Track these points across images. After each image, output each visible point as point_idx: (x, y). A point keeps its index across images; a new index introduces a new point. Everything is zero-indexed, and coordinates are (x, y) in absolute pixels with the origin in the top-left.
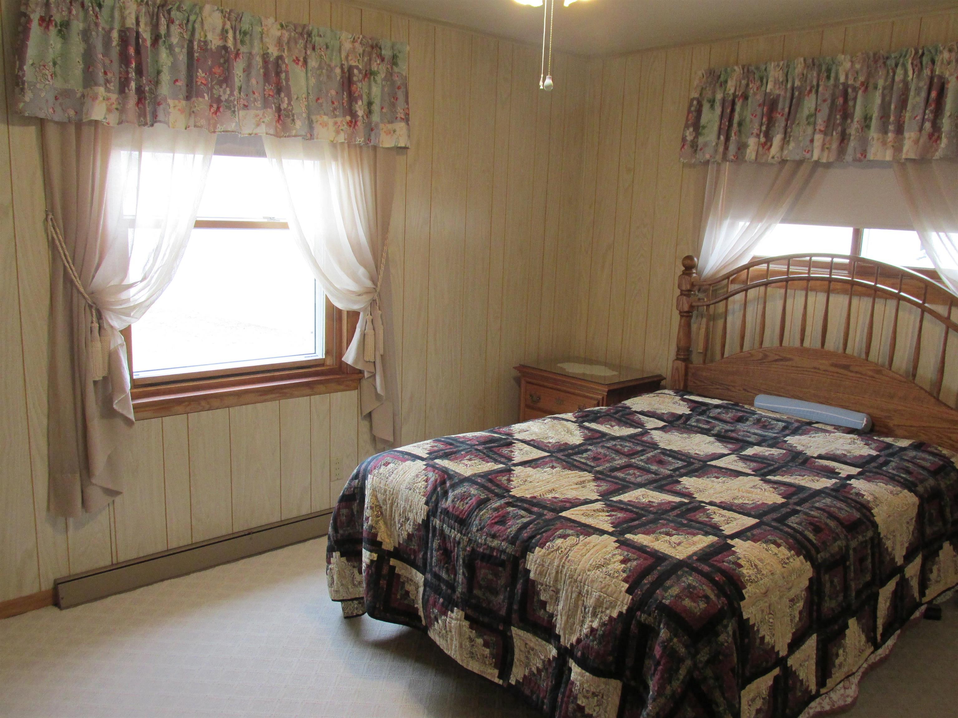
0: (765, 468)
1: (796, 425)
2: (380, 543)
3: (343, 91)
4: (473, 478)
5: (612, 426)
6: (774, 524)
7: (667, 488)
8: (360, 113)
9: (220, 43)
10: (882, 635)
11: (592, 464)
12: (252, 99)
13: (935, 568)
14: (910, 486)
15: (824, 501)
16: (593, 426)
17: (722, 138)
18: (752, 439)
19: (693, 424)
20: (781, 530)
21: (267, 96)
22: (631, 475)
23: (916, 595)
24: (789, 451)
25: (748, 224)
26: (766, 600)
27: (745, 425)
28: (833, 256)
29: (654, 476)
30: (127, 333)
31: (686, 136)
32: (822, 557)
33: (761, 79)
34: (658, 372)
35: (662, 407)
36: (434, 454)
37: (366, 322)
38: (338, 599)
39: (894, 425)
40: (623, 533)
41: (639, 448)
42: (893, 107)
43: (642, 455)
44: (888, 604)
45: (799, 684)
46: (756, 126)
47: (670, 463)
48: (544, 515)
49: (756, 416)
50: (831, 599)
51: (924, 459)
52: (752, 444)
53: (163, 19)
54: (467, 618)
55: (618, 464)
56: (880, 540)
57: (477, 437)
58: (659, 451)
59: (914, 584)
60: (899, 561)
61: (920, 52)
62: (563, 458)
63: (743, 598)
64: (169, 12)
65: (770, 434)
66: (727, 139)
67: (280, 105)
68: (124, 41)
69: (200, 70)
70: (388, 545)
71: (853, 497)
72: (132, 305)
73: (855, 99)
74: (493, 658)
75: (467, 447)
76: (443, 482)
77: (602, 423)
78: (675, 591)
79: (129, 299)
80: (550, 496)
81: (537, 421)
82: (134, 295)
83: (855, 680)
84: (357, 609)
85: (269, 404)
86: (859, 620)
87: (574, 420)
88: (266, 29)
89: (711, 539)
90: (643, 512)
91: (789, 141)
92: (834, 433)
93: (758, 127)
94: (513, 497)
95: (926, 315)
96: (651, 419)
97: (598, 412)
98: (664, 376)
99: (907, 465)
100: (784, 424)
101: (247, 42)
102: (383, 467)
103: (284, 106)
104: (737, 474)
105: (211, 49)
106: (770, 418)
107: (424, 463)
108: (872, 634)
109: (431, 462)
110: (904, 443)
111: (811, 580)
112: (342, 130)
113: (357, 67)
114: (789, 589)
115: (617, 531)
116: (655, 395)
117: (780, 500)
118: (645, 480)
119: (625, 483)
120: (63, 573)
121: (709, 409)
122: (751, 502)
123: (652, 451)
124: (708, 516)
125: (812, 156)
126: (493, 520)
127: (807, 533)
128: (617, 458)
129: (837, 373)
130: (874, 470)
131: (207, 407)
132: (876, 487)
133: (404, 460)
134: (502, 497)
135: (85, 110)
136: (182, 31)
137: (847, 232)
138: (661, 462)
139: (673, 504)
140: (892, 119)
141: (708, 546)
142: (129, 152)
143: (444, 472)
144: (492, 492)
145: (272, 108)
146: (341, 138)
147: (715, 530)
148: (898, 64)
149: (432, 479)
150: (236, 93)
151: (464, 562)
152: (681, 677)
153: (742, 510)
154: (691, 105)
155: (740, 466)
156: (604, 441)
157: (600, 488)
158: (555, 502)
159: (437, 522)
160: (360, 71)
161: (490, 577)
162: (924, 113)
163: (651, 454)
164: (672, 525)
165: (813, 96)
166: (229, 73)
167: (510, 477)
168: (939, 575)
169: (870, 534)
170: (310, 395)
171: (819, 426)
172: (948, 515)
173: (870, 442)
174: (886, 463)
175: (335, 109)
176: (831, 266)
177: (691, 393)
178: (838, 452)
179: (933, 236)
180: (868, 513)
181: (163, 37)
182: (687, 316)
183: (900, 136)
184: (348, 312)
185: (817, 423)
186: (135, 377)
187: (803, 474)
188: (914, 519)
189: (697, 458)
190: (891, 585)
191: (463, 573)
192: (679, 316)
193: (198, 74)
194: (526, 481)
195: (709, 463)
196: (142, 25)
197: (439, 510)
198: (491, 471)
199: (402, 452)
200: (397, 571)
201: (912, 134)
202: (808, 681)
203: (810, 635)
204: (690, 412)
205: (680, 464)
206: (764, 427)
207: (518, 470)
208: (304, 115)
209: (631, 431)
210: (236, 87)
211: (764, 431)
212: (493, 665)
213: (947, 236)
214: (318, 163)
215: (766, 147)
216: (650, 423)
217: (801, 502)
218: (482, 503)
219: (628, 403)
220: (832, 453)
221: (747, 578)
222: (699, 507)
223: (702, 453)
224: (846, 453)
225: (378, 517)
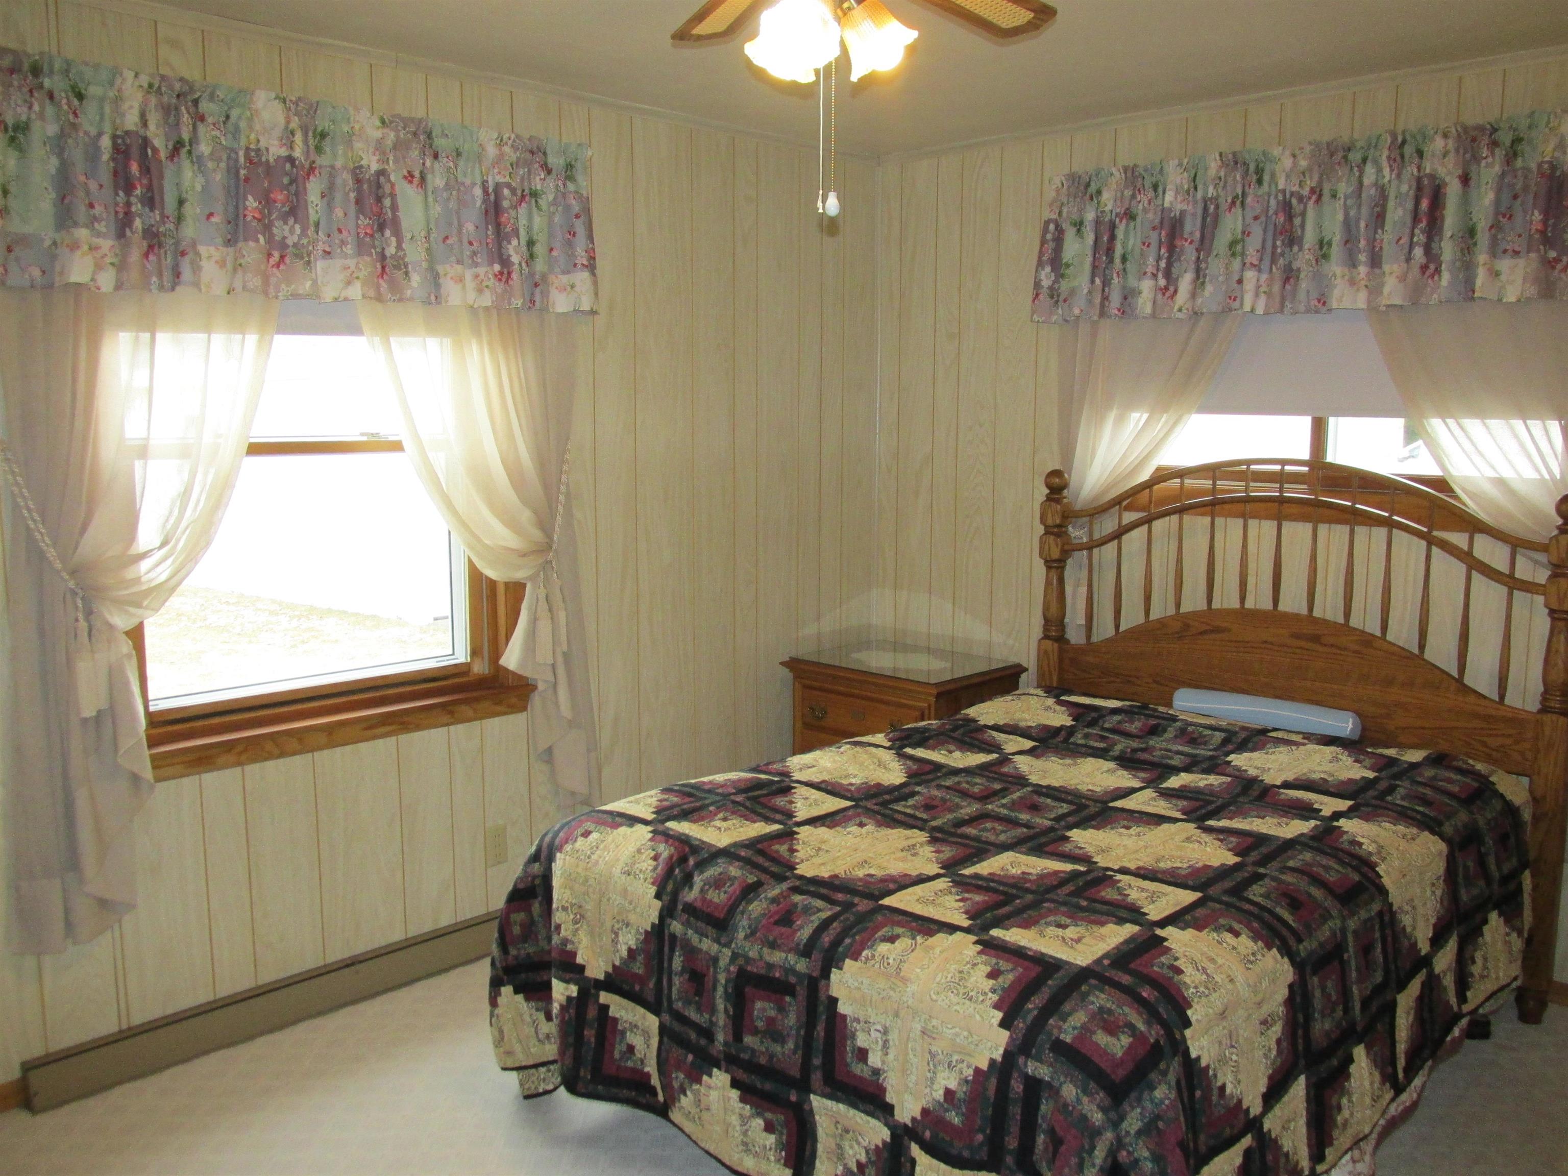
0: (1201, 807)
1: (1243, 735)
2: (582, 968)
3: (487, 224)
4: (733, 850)
5: (950, 752)
6: (1225, 898)
7: (1046, 849)
8: (515, 259)
9: (283, 152)
10: (1406, 1070)
11: (925, 816)
12: (337, 241)
13: (1478, 956)
14: (1431, 825)
15: (1301, 857)
16: (920, 753)
17: (1098, 281)
18: (1176, 761)
19: (1080, 742)
20: (1239, 909)
21: (362, 235)
22: (990, 832)
23: (1453, 1000)
24: (1236, 777)
25: (1145, 416)
26: (1224, 1024)
27: (1161, 739)
28: (1284, 462)
29: (1025, 830)
30: (137, 635)
31: (1041, 280)
32: (1305, 948)
33: (1155, 187)
34: (1013, 659)
35: (1027, 717)
36: (664, 813)
37: (537, 599)
38: (512, 1066)
39: (1397, 728)
40: (986, 928)
41: (997, 786)
42: (1362, 225)
43: (1003, 798)
44: (1411, 1018)
45: (1282, 1160)
46: (1151, 260)
47: (1051, 809)
48: (852, 905)
49: (1179, 724)
50: (1323, 1016)
51: (1449, 781)
52: (1176, 770)
53: (186, 116)
54: (735, 1084)
55: (968, 814)
56: (1393, 914)
57: (734, 782)
58: (1029, 789)
59: (1449, 981)
60: (1424, 947)
61: (1400, 139)
62: (876, 808)
63: (1187, 1023)
64: (196, 102)
65: (1202, 752)
66: (1106, 283)
67: (383, 249)
68: (121, 151)
69: (250, 198)
70: (596, 969)
71: (1346, 846)
72: (144, 587)
73: (1303, 214)
74: (781, 1150)
75: (718, 798)
76: (683, 860)
77: (933, 748)
78: (1079, 1018)
79: (140, 578)
80: (861, 873)
81: (827, 749)
82: (148, 572)
83: (1368, 1146)
84: (544, 1080)
85: (380, 743)
86: (1368, 1048)
87: (888, 744)
88: (357, 127)
89: (1129, 930)
90: (1014, 891)
91: (1203, 283)
92: (1304, 744)
93: (1154, 263)
94: (801, 877)
95: (1435, 550)
96: (1011, 737)
97: (925, 730)
98: (1025, 665)
99: (1424, 791)
100: (1223, 735)
101: (328, 149)
102: (580, 839)
103: (391, 250)
104: (1159, 819)
105: (268, 161)
106: (1200, 725)
107: (650, 828)
108: (1390, 1070)
109: (660, 828)
110: (1415, 756)
111: (1291, 987)
112: (487, 287)
113: (508, 185)
114: (1259, 1004)
115: (976, 925)
116: (1015, 697)
117: (1231, 859)
118: (1012, 838)
119: (980, 845)
120: (37, 1050)
121: (1102, 717)
122: (1185, 866)
123: (1019, 790)
124: (1120, 891)
125: (1242, 304)
126: (771, 917)
127: (1279, 910)
128: (964, 803)
129: (1301, 648)
130: (1374, 802)
131: (276, 751)
132: (1379, 829)
133: (615, 826)
134: (781, 878)
135: (58, 269)
136: (217, 133)
137: (1304, 424)
138: (1034, 808)
139: (1062, 875)
140: (1363, 243)
141: (1126, 942)
142: (134, 334)
143: (683, 841)
144: (765, 870)
145: (371, 255)
146: (487, 300)
147: (1133, 914)
148: (1367, 157)
149: (665, 855)
150: (311, 232)
151: (726, 991)
152: (1098, 1161)
153: (1173, 879)
154: (1045, 230)
155: (1162, 807)
156: (939, 777)
157: (941, 855)
158: (870, 883)
159: (676, 927)
160: (513, 191)
161: (772, 1013)
162: (1412, 235)
163: (1018, 794)
164: (1063, 909)
165: (1238, 210)
166: (298, 200)
167: (792, 845)
168: (1485, 967)
169: (1376, 907)
170: (447, 725)
171: (1279, 735)
172: (1493, 867)
173: (1362, 757)
174: (1391, 790)
175: (474, 253)
176: (1280, 478)
177: (1070, 692)
178: (1316, 776)
179: (1436, 425)
180: (1371, 875)
181: (187, 144)
182: (1057, 568)
183: (1377, 271)
184: (507, 584)
185: (1275, 730)
186: (152, 709)
187: (1263, 814)
188: (1443, 878)
189: (1092, 797)
190: (1415, 987)
191: (726, 1010)
192: (1044, 568)
193: (247, 203)
194: (819, 849)
195: (1111, 804)
196: (152, 126)
197: (680, 907)
198: (761, 836)
199: (610, 813)
200: (612, 1012)
201: (1395, 267)
202: (1295, 1153)
203: (1296, 1078)
204: (1073, 723)
205: (1065, 808)
206: (1193, 741)
207: (804, 832)
208: (425, 265)
209: (981, 758)
210: (311, 222)
211: (1193, 748)
212: (782, 1161)
213: (1459, 424)
214: (447, 341)
215: (1168, 294)
216: (1012, 744)
217: (1264, 861)
218: (750, 891)
219: (972, 712)
220: (1304, 778)
221: (1192, 990)
222: (1103, 878)
223: (1098, 789)
224: (1326, 777)
225: (577, 923)
